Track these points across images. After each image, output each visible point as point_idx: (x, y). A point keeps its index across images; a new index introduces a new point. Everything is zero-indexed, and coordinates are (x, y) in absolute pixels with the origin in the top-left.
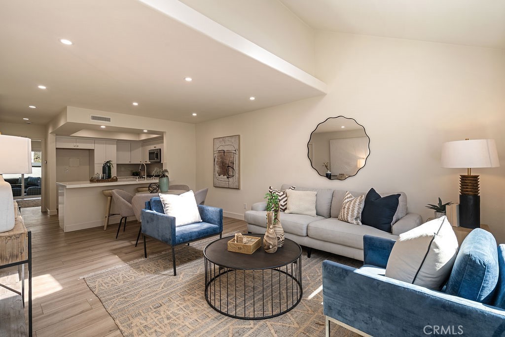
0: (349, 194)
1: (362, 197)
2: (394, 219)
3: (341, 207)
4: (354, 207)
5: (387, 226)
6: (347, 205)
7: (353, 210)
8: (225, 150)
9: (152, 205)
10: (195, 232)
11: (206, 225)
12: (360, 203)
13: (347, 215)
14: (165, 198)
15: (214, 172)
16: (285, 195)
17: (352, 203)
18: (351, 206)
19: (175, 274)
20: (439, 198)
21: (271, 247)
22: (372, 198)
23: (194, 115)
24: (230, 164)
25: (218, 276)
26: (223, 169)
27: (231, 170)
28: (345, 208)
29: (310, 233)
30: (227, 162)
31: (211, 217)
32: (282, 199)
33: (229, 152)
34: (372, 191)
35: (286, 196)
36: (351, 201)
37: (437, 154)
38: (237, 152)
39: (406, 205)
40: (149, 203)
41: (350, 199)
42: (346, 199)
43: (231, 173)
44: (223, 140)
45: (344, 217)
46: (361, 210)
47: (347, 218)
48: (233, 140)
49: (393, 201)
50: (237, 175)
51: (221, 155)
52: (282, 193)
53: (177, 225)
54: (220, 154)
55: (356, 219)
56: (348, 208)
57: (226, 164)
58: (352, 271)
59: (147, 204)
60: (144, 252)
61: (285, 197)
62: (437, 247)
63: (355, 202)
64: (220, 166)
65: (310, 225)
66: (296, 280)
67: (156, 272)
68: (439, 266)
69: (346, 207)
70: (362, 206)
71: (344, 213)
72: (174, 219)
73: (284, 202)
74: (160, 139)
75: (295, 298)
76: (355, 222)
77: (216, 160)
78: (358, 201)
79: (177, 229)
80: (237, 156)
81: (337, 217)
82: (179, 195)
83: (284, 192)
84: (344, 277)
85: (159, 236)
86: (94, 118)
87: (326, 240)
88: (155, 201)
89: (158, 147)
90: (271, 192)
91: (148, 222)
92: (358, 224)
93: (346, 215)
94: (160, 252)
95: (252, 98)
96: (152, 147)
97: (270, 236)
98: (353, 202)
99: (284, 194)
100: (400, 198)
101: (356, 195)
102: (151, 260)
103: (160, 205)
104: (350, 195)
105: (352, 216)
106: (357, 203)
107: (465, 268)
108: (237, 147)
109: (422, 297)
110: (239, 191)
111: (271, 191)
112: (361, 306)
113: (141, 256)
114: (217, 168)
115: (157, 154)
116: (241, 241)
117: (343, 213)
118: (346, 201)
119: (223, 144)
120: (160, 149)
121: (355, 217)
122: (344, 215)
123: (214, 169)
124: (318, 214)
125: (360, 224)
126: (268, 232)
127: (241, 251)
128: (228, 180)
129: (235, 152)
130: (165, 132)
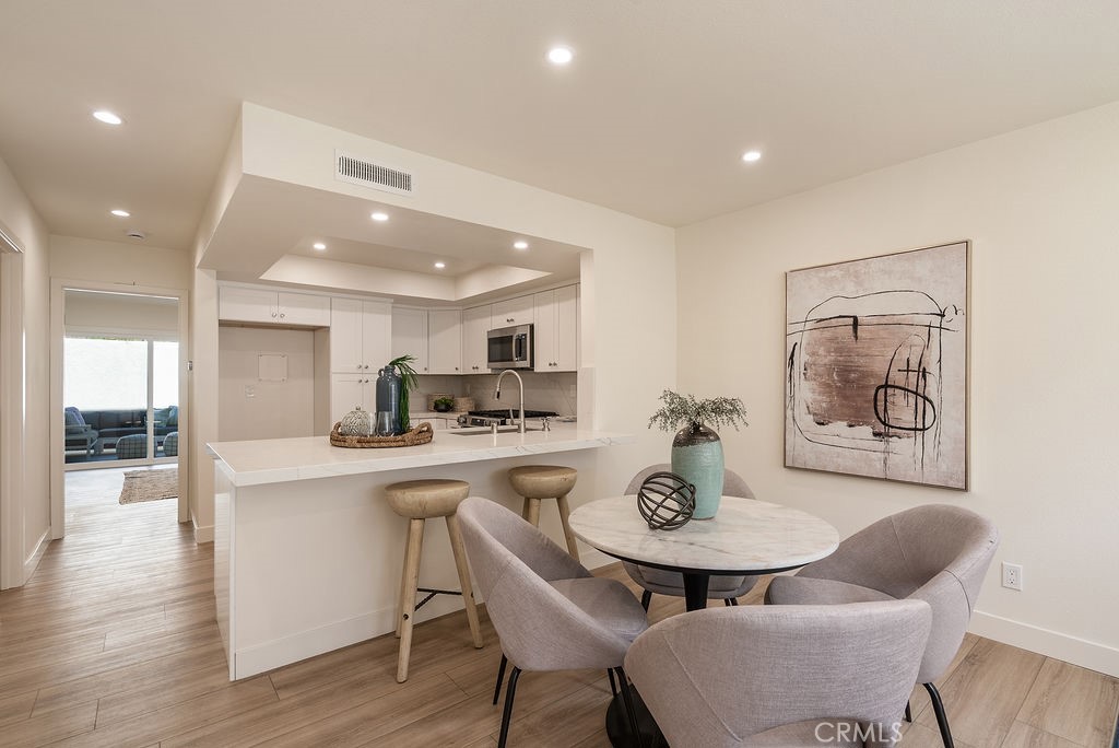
8: (861, 313)
15: (788, 407)
23: (752, 157)
24: (898, 378)
26: (845, 397)
30: (880, 368)
33: (891, 322)
38: (957, 322)
43: (907, 418)
48: (923, 267)
50: (950, 423)
51: (833, 340)
54: (828, 334)
57: (865, 375)
64: (826, 385)
74: (563, 277)
77: (802, 358)
80: (951, 342)
86: (352, 168)
89: (520, 318)
96: (499, 322)
108: (948, 298)
114: (807, 394)
115: (521, 341)
119: (850, 289)
120: (532, 327)
123: (789, 397)
128: (881, 445)
129: (936, 321)
130: (589, 251)
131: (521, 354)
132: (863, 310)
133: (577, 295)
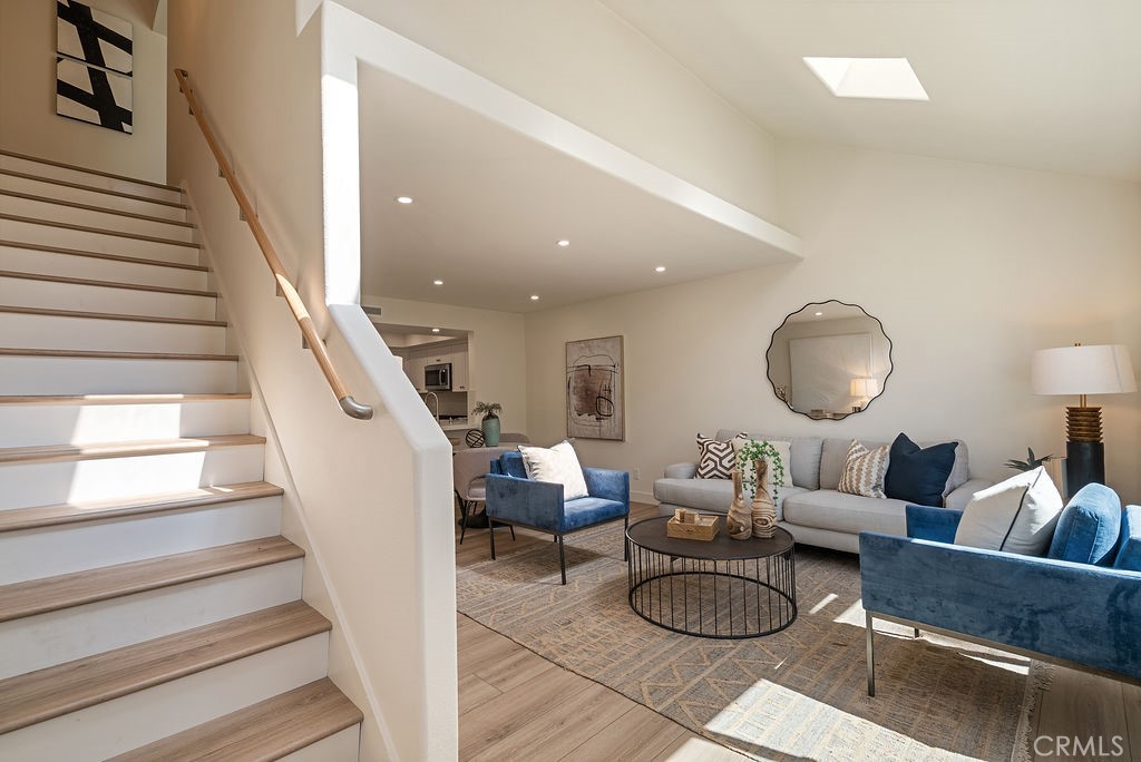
0: (857, 444)
1: (885, 448)
2: (948, 486)
3: (842, 467)
4: (870, 466)
5: (935, 498)
6: (857, 463)
7: (869, 473)
8: (591, 365)
9: (506, 465)
10: (590, 511)
11: (602, 502)
12: (882, 459)
13: (858, 480)
14: (531, 452)
15: (568, 407)
16: (730, 449)
17: (867, 460)
18: (865, 466)
19: (564, 583)
20: (1029, 449)
21: (742, 529)
22: (902, 450)
23: (535, 298)
24: (603, 393)
25: (645, 582)
26: (587, 403)
27: (604, 402)
28: (852, 469)
29: (788, 515)
30: (597, 389)
31: (607, 488)
32: (726, 455)
33: (600, 369)
34: (902, 438)
35: (733, 450)
36: (864, 456)
37: (1023, 372)
38: (618, 369)
39: (967, 463)
40: (499, 463)
41: (862, 453)
42: (853, 453)
43: (605, 411)
44: (589, 347)
45: (851, 486)
46: (884, 472)
47: (857, 488)
48: (609, 345)
49: (944, 456)
50: (618, 414)
51: (583, 376)
52: (724, 446)
53: (566, 497)
54: (581, 372)
55: (875, 488)
56: (860, 470)
57: (593, 392)
58: (909, 542)
59: (495, 465)
60: (490, 550)
61: (729, 453)
62: (1033, 502)
63: (873, 458)
64: (581, 397)
65: (789, 500)
66: (786, 596)
67: (527, 580)
68: (1036, 529)
69: (856, 467)
70: (886, 465)
71: (851, 478)
72: (561, 487)
73: (729, 462)
74: (460, 341)
75: (784, 614)
76: (872, 493)
77: (573, 384)
78: (878, 456)
79: (567, 505)
80: (617, 377)
81: (835, 488)
82: (549, 448)
83: (728, 443)
84: (897, 550)
85: (529, 518)
87: (821, 526)
88: (509, 459)
89: (445, 359)
90: (703, 444)
91: (502, 496)
92: (879, 497)
93: (854, 482)
94: (513, 551)
95: (660, 269)
96: (432, 361)
97: (740, 511)
98: (868, 457)
99: (728, 447)
100: (957, 450)
101: (872, 447)
102: (505, 563)
103: (519, 465)
104: (860, 446)
105: (868, 483)
106: (877, 460)
107: (1071, 524)
108: (617, 359)
109: (1015, 564)
110: (623, 444)
111: (702, 441)
112: (924, 588)
113: (484, 558)
114: (574, 401)
115: (444, 375)
116: (692, 520)
117: (849, 478)
118: (854, 456)
119: (588, 353)
120: (450, 365)
121: (872, 486)
122: (851, 481)
123: (569, 403)
124: (795, 484)
125: (884, 496)
126: (735, 505)
127: (694, 537)
128: (598, 424)
129: (612, 368)
130: (472, 332)
131: (444, 380)
132: (593, 363)
133: (467, 350)
